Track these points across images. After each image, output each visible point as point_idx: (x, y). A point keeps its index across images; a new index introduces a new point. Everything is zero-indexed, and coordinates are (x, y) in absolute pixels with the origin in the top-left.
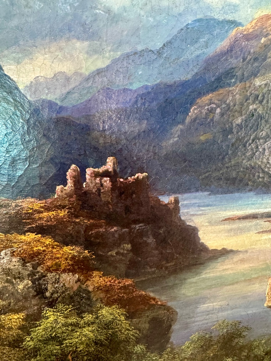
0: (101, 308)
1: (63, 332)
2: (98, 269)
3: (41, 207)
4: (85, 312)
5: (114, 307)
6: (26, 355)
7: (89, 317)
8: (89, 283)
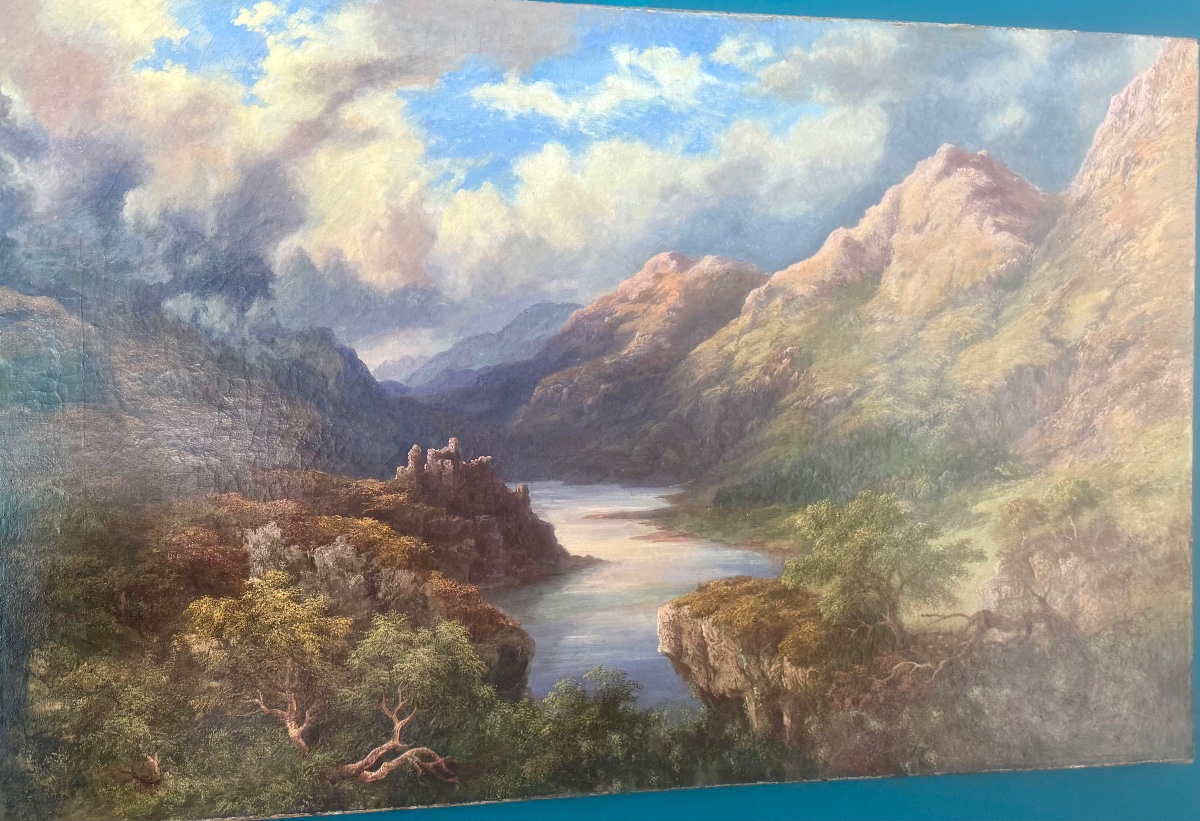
0: (440, 621)
1: (393, 651)
2: (437, 568)
3: (381, 489)
4: (419, 625)
5: (455, 622)
6: (349, 678)
7: (424, 633)
8: (427, 585)
